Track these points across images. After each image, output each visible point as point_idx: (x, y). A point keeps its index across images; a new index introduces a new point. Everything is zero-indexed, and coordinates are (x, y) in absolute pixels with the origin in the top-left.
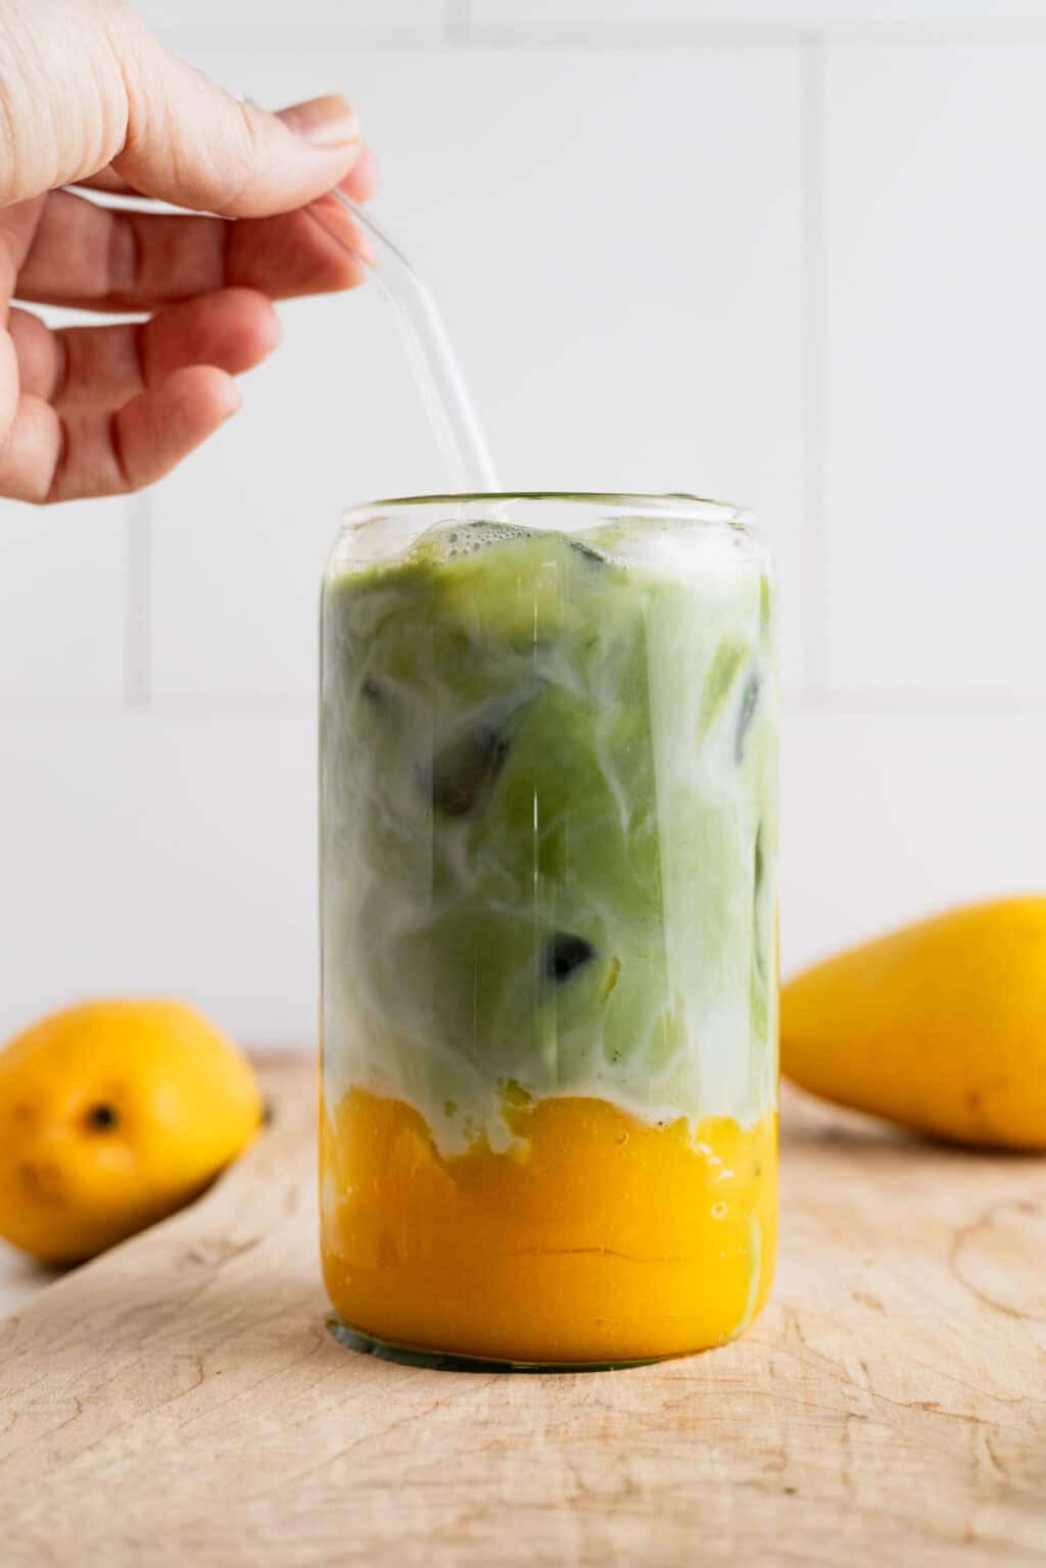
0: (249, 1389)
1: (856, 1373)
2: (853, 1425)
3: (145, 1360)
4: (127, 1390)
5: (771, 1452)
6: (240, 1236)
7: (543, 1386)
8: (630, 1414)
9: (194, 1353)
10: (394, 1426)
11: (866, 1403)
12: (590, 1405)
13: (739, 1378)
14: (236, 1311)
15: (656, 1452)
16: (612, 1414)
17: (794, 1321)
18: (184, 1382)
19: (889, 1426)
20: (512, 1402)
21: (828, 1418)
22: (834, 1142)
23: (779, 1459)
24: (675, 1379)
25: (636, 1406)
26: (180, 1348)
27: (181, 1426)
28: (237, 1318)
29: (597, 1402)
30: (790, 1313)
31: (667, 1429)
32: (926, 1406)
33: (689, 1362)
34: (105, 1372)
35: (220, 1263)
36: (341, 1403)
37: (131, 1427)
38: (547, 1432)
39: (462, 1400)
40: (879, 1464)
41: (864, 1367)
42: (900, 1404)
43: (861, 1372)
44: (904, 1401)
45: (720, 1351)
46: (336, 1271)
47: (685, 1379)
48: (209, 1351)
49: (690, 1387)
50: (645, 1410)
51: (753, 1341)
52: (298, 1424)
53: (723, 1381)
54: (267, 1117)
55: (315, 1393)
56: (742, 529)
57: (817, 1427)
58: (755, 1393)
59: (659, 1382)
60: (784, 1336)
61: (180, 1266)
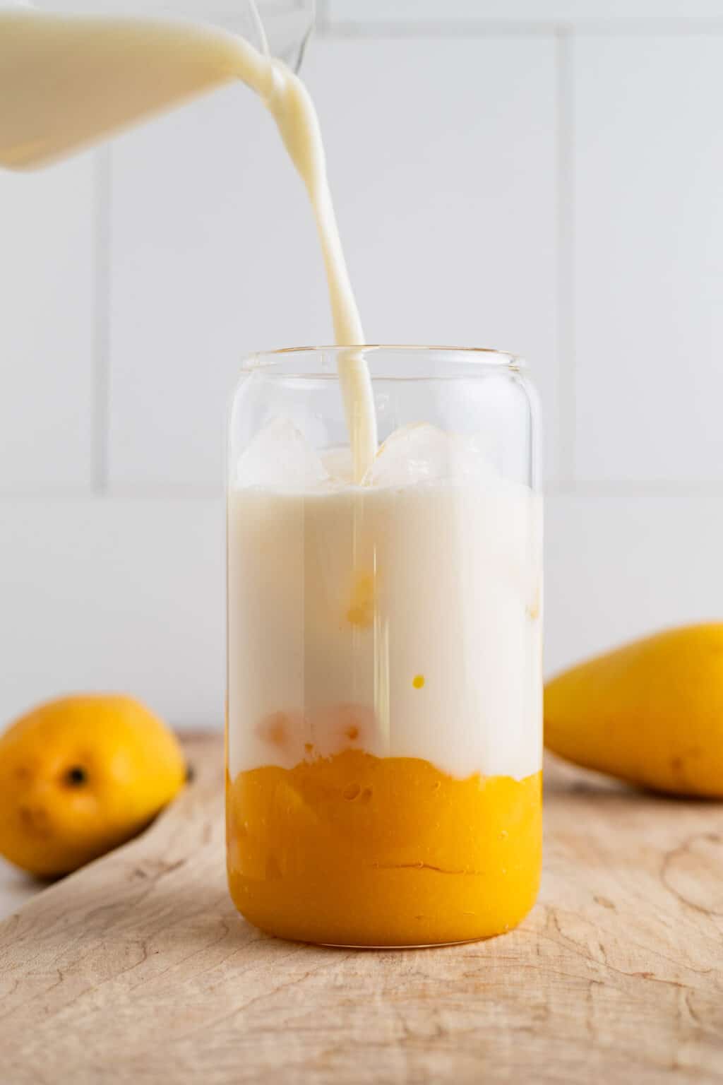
0: (177, 964)
1: (595, 951)
2: (594, 988)
3: (106, 944)
4: (94, 965)
5: (537, 1007)
6: (171, 859)
7: (381, 961)
8: (441, 981)
9: (139, 939)
10: (278, 989)
11: (604, 973)
12: (413, 975)
13: (515, 956)
14: (168, 910)
15: (458, 1008)
16: (429, 981)
17: (553, 917)
18: (133, 959)
19: (620, 989)
20: (359, 973)
21: (577, 984)
22: (581, 793)
23: (543, 1013)
24: (471, 957)
25: (446, 976)
26: (131, 935)
27: (132, 989)
28: (171, 914)
29: (418, 973)
30: (551, 913)
31: (466, 991)
32: (645, 975)
33: (482, 945)
34: (78, 953)
35: (158, 877)
36: (242, 974)
37: (97, 990)
38: (384, 994)
39: (325, 972)
40: (612, 1015)
41: (602, 948)
42: (626, 974)
43: (600, 952)
44: (630, 972)
45: (502, 938)
46: (237, 882)
47: (478, 957)
48: (150, 938)
49: (482, 962)
50: (450, 978)
51: (527, 931)
52: (211, 988)
53: (504, 958)
54: (189, 776)
55: (223, 966)
56: (517, 370)
57: (569, 989)
58: (528, 966)
59: (460, 959)
60: (547, 927)
61: (130, 879)
